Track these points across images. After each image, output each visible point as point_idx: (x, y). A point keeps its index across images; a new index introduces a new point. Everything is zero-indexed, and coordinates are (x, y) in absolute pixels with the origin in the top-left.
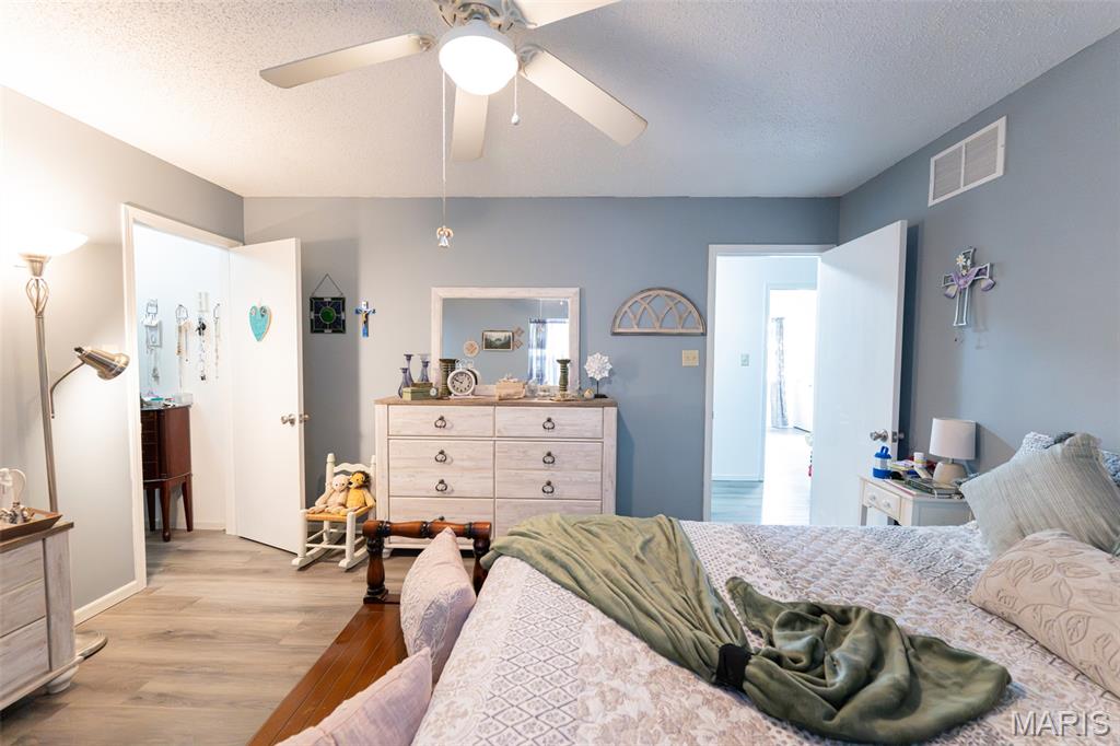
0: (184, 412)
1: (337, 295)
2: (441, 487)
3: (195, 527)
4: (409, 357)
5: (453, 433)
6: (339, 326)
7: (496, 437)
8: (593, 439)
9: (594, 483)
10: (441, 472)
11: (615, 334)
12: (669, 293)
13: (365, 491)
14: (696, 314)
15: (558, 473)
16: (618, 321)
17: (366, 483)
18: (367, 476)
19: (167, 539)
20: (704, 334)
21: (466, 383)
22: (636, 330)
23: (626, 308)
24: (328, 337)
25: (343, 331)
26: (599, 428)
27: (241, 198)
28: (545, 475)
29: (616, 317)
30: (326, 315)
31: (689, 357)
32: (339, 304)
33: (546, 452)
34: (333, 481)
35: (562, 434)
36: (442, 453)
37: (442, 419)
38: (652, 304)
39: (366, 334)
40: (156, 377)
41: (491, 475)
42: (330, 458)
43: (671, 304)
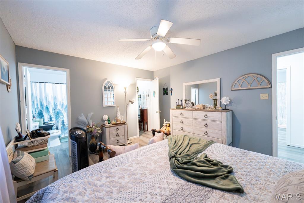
0: (147, 110)
1: (167, 87)
2: (182, 129)
3: (148, 130)
4: (178, 100)
5: (184, 117)
6: (167, 94)
7: (193, 118)
8: (219, 121)
9: (220, 134)
10: (181, 125)
11: (232, 90)
12: (253, 75)
13: (169, 127)
14: (266, 81)
15: (209, 130)
16: (233, 86)
17: (169, 126)
18: (170, 124)
19: (144, 131)
20: (271, 87)
21: (189, 105)
22: (240, 88)
23: (236, 82)
24: (166, 96)
25: (168, 95)
26: (221, 118)
27: (153, 72)
28: (205, 130)
29: (232, 85)
30: (165, 92)
31: (264, 96)
32: (167, 89)
33: (206, 123)
34: (165, 124)
35: (210, 119)
36: (182, 121)
37: (182, 113)
38: (246, 79)
39: (171, 95)
40: (144, 104)
41: (192, 128)
42: (165, 120)
43: (255, 78)
